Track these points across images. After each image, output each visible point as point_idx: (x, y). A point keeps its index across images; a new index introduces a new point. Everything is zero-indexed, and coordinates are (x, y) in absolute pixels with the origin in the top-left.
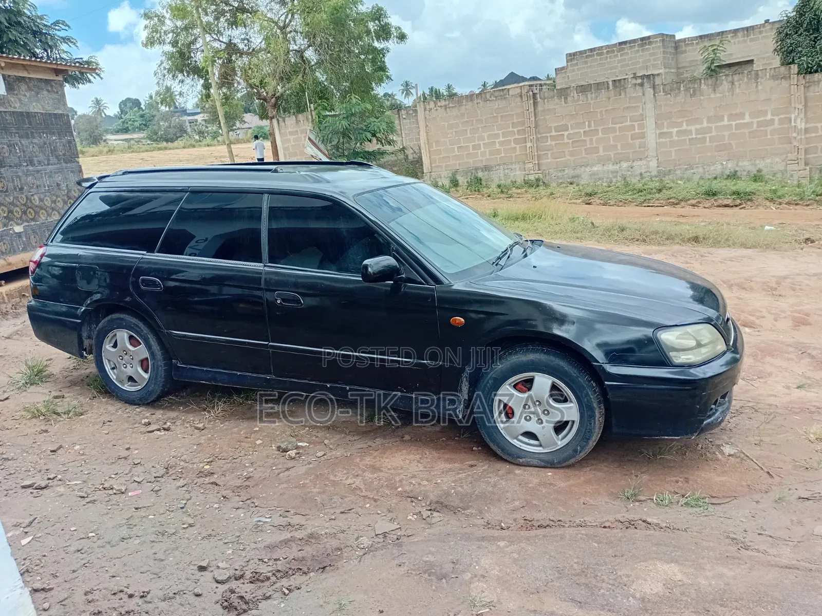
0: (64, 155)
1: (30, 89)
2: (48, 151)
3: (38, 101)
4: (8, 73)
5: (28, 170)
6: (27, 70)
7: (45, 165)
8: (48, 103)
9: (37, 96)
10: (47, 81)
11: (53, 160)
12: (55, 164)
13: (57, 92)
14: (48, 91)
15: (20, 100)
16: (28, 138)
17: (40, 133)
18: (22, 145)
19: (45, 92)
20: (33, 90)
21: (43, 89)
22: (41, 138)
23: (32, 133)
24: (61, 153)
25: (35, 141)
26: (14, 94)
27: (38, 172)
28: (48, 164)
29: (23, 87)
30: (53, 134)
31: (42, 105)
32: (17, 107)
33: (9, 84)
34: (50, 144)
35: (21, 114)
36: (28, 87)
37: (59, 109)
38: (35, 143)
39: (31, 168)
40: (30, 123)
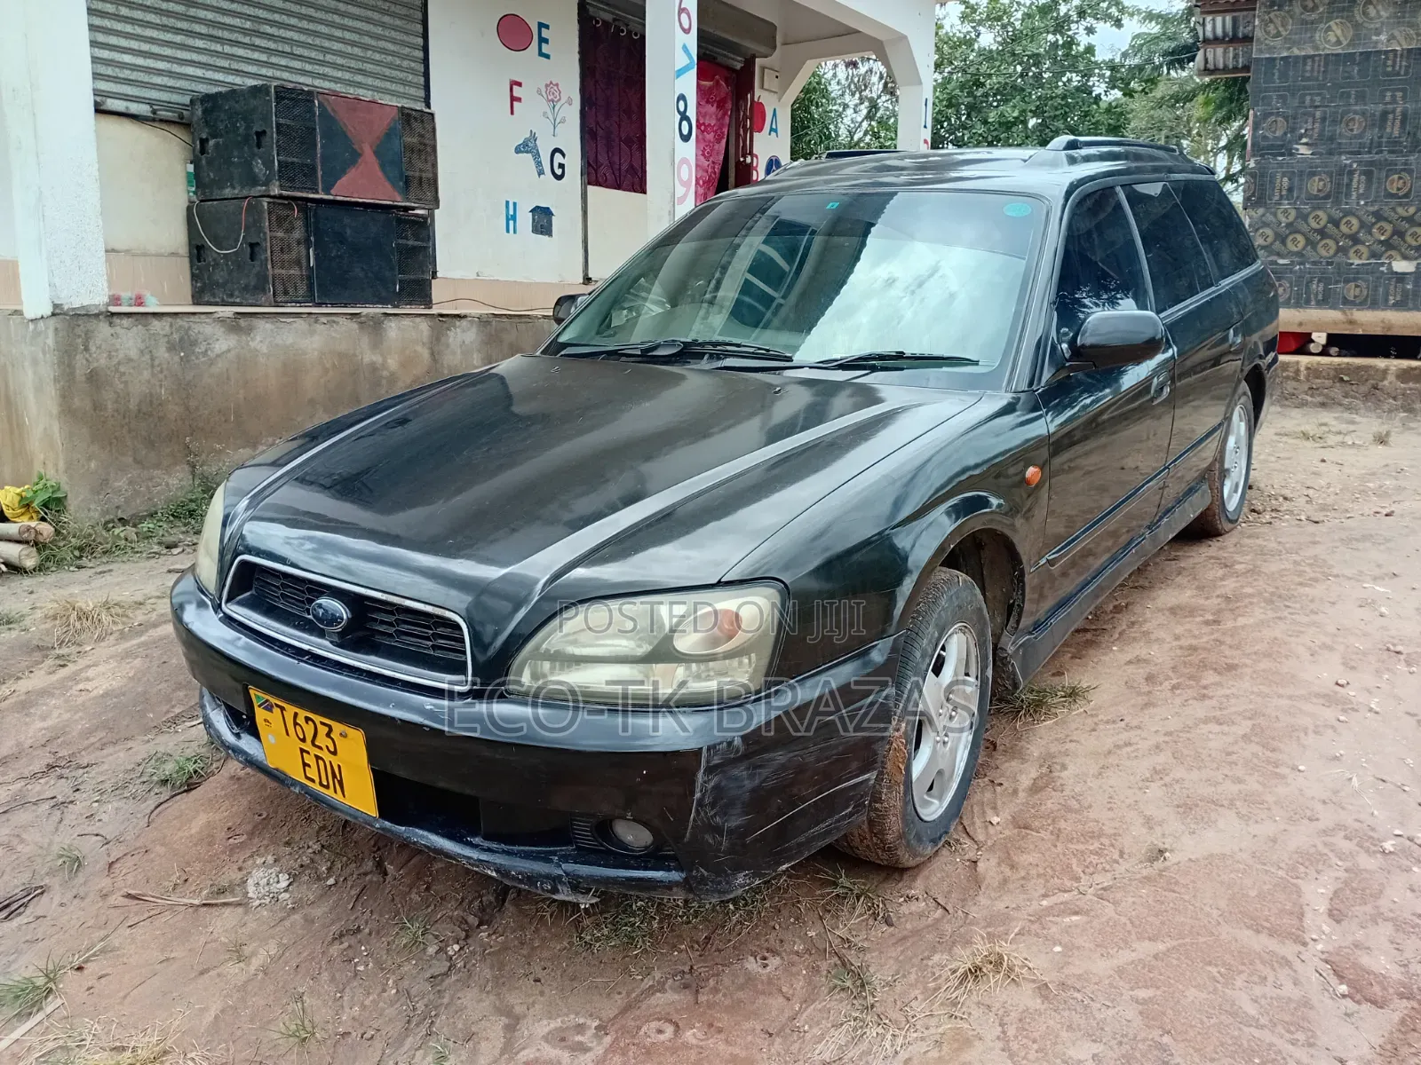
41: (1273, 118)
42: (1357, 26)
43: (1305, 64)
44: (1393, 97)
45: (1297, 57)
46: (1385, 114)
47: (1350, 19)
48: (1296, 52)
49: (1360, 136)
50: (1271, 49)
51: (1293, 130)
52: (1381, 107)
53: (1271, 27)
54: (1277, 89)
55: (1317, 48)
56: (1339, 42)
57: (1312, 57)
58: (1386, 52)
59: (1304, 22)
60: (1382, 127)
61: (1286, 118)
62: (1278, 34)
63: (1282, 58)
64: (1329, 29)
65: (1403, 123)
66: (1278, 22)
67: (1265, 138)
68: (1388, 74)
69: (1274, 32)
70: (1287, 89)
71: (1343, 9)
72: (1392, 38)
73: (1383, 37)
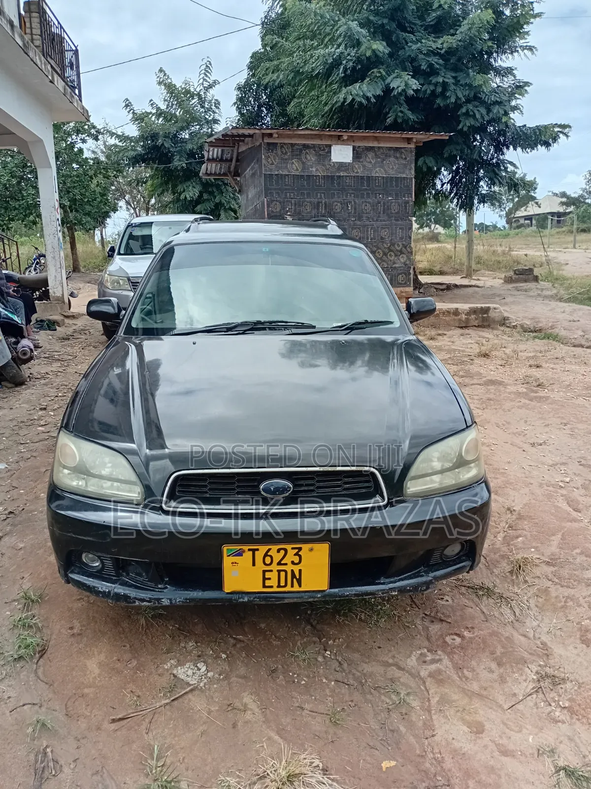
0: (396, 213)
1: (377, 156)
2: (381, 208)
3: (382, 167)
4: (357, 144)
5: (355, 224)
6: (378, 141)
7: (374, 221)
8: (393, 168)
9: (382, 162)
10: (397, 149)
11: (383, 217)
12: (384, 221)
13: (406, 159)
14: (397, 158)
15: (364, 166)
16: (362, 197)
17: (376, 194)
18: (355, 203)
19: (392, 159)
20: (380, 158)
21: (390, 156)
22: (376, 198)
23: (368, 194)
24: (393, 212)
25: (370, 200)
26: (359, 161)
27: (364, 226)
28: (377, 220)
29: (371, 155)
30: (391, 195)
31: (385, 170)
32: (360, 171)
33: (357, 153)
34: (384, 203)
35: (362, 178)
36: (376, 155)
37: (403, 173)
38: (369, 203)
39: (359, 223)
40: (368, 186)
41: (275, 202)
42: (303, 163)
43: (285, 178)
44: (321, 196)
45: (281, 175)
46: (319, 203)
47: (300, 159)
48: (281, 172)
49: (310, 212)
50: (271, 170)
51: (284, 209)
52: (316, 200)
53: (269, 160)
54: (275, 189)
55: (289, 172)
56: (297, 170)
57: (288, 175)
58: (316, 176)
59: (282, 159)
60: (318, 209)
61: (280, 203)
62: (272, 164)
63: (276, 175)
64: (293, 163)
65: (325, 207)
66: (272, 157)
67: (272, 211)
68: (317, 186)
69: (271, 162)
70: (280, 189)
71: (297, 155)
72: (317, 170)
73: (314, 169)
